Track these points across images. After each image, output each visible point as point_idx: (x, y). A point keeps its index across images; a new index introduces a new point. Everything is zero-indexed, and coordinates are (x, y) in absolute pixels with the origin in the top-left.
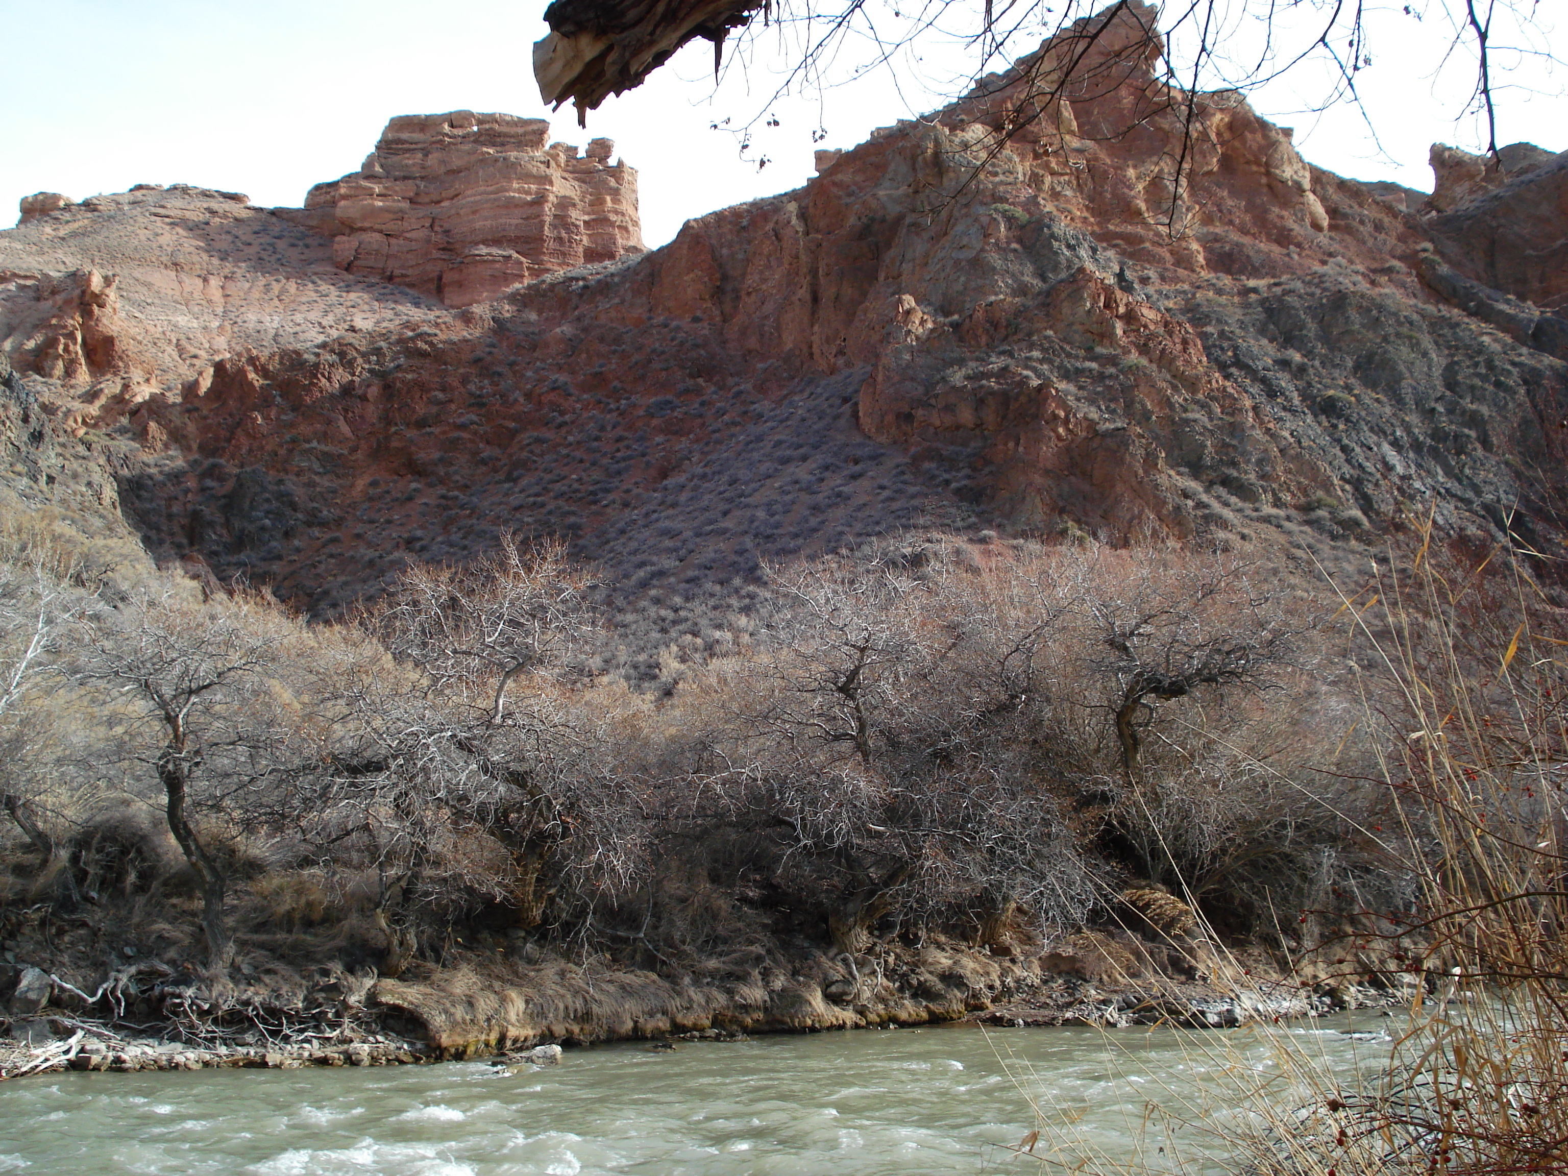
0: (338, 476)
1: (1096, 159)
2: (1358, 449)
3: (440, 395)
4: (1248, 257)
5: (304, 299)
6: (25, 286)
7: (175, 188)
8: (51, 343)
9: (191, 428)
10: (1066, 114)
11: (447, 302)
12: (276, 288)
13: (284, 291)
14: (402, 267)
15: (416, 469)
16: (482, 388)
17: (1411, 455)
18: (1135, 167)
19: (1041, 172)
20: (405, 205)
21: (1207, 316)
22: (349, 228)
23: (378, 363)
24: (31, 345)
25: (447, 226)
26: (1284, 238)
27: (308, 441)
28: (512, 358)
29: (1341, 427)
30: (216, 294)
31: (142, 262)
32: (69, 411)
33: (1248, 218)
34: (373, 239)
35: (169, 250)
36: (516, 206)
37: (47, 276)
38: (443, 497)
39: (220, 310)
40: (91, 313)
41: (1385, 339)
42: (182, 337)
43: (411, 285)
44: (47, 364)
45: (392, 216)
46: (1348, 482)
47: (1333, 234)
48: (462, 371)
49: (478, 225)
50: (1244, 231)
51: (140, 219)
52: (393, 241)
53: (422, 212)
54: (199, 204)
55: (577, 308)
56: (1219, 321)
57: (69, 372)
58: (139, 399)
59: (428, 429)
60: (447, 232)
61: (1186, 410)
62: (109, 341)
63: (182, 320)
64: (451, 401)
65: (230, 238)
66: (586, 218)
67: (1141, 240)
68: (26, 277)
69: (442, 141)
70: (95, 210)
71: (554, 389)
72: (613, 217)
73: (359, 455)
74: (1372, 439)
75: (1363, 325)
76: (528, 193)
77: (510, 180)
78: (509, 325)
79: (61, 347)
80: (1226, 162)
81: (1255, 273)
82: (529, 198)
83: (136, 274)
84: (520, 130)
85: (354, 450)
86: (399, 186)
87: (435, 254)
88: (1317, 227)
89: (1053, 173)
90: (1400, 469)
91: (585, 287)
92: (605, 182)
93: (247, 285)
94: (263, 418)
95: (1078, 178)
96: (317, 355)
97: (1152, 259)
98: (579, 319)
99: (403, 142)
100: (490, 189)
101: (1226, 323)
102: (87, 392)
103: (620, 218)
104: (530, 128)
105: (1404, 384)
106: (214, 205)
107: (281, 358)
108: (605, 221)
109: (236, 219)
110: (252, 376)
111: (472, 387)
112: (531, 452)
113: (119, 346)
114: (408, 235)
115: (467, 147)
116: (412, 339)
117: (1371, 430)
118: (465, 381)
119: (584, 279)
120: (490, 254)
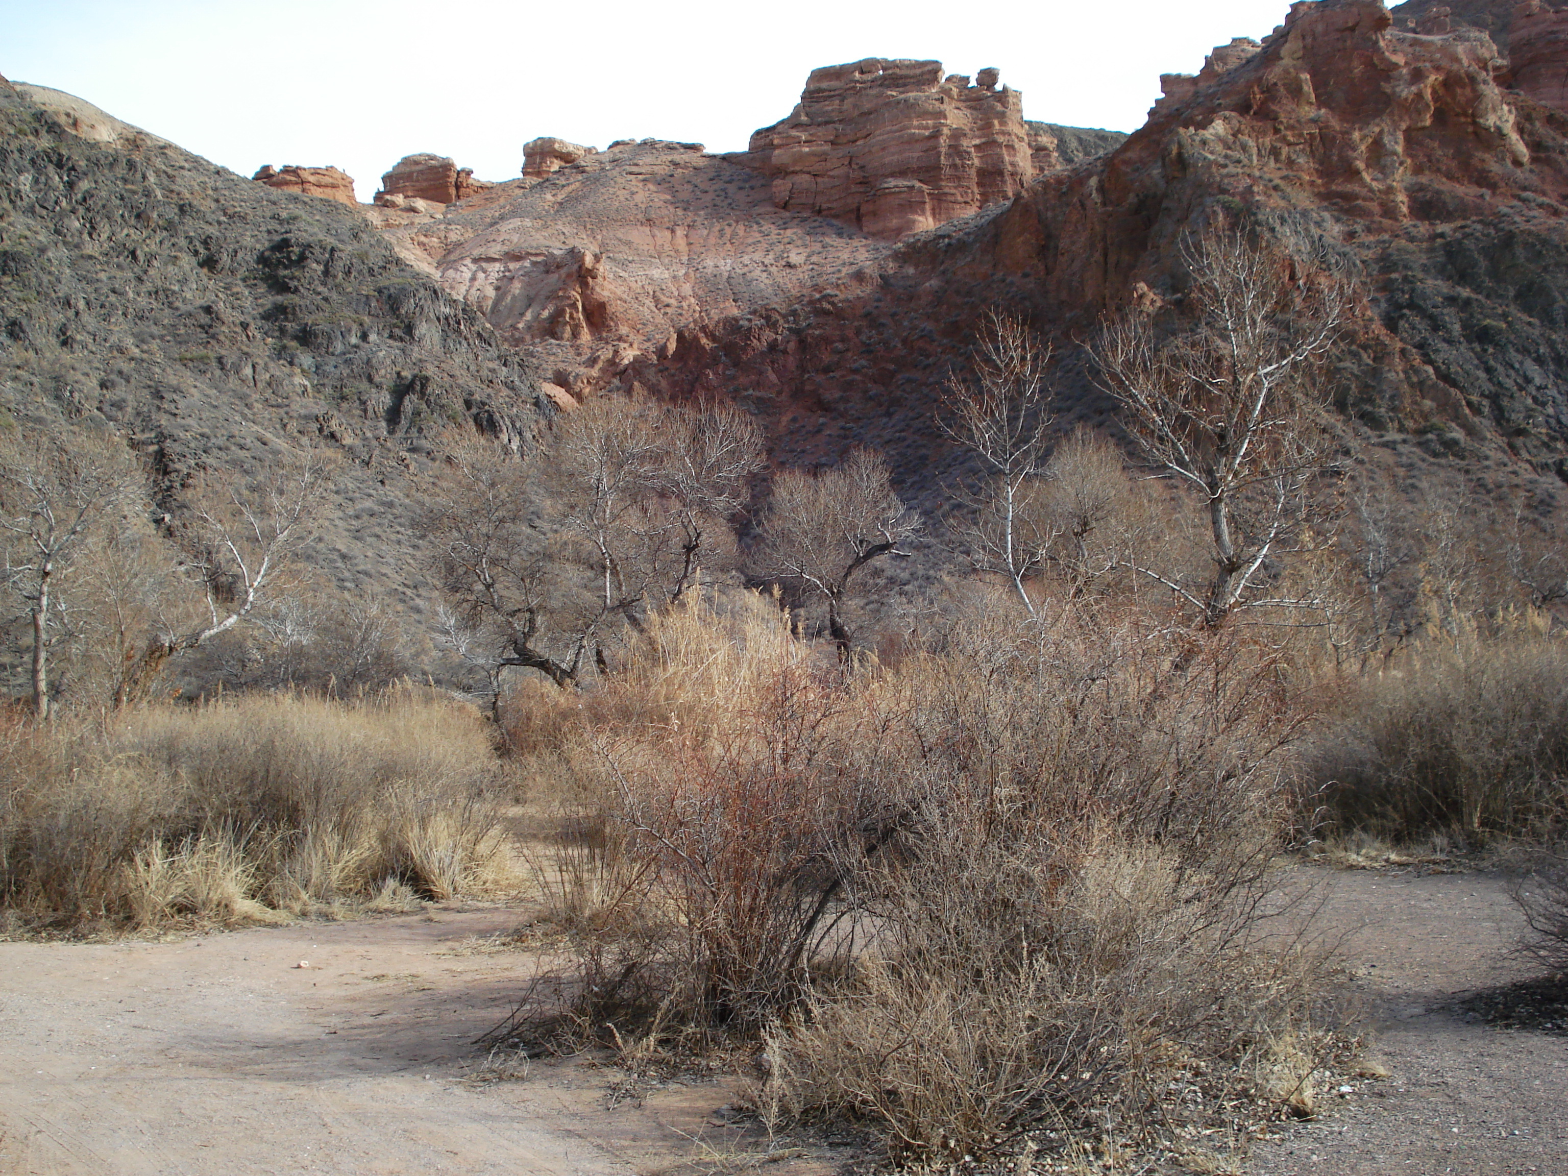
0: (768, 415)
1: (1327, 127)
2: (1500, 369)
3: (839, 346)
4: (1444, 203)
5: (750, 241)
6: (537, 262)
7: (644, 143)
8: (560, 313)
9: (664, 384)
10: (1305, 88)
11: (865, 229)
12: (728, 231)
13: (734, 234)
14: (829, 201)
15: (823, 407)
16: (870, 338)
17: (1552, 367)
18: (1360, 129)
19: (1279, 145)
20: (827, 148)
21: (1395, 264)
22: (781, 172)
23: (795, 322)
24: (545, 314)
25: (861, 162)
26: (1483, 179)
27: (746, 390)
28: (893, 310)
29: (1491, 350)
30: (681, 243)
31: (624, 222)
32: (577, 375)
33: (1454, 164)
34: (804, 180)
35: (643, 206)
36: (917, 141)
37: (552, 254)
38: (843, 428)
39: (685, 259)
40: (587, 284)
41: (1545, 269)
42: (657, 289)
43: (836, 216)
44: (558, 330)
45: (817, 159)
46: (1487, 397)
47: (1533, 167)
48: (856, 324)
49: (887, 160)
50: (1450, 177)
51: (619, 180)
52: (819, 180)
53: (842, 151)
54: (664, 158)
55: (943, 263)
56: (1406, 267)
57: (575, 335)
58: (626, 362)
59: (832, 374)
60: (862, 168)
61: (1340, 360)
62: (602, 306)
63: (656, 273)
64: (848, 350)
65: (689, 187)
66: (977, 142)
67: (1356, 197)
68: (537, 255)
69: (855, 87)
70: (583, 172)
71: (922, 337)
72: (1001, 139)
73: (783, 397)
74: (1515, 357)
75: (1527, 259)
76: (926, 128)
77: (910, 119)
78: (892, 281)
79: (568, 316)
80: (1440, 116)
81: (1448, 216)
82: (927, 133)
83: (620, 235)
84: (918, 71)
85: (779, 393)
86: (821, 131)
87: (854, 188)
88: (1517, 163)
89: (1290, 144)
90: (1538, 381)
91: (949, 245)
92: (992, 108)
93: (705, 232)
94: (714, 374)
95: (1311, 145)
96: (750, 320)
97: (1364, 213)
98: (943, 273)
99: (823, 91)
100: (895, 128)
101: (1410, 269)
102: (589, 359)
103: (1007, 137)
104: (926, 69)
105: (1556, 306)
106: (677, 157)
107: (725, 325)
108: (993, 143)
109: (695, 168)
110: (704, 341)
111: (864, 338)
112: (904, 391)
113: (610, 309)
114: (831, 173)
115: (874, 92)
116: (819, 300)
117: (1517, 351)
118: (858, 332)
119: (949, 236)
120: (897, 187)
